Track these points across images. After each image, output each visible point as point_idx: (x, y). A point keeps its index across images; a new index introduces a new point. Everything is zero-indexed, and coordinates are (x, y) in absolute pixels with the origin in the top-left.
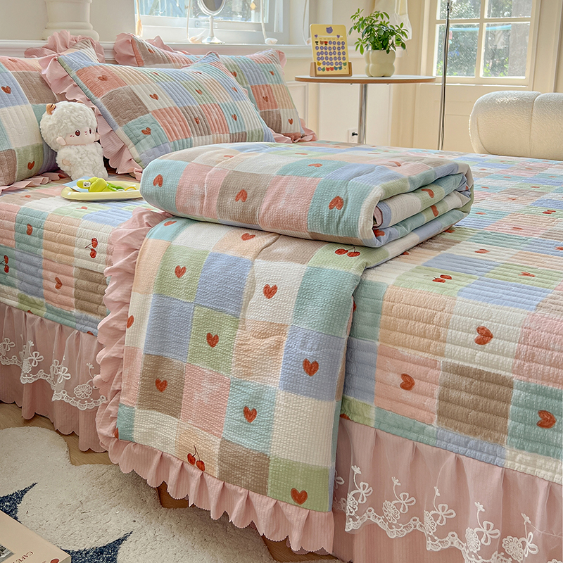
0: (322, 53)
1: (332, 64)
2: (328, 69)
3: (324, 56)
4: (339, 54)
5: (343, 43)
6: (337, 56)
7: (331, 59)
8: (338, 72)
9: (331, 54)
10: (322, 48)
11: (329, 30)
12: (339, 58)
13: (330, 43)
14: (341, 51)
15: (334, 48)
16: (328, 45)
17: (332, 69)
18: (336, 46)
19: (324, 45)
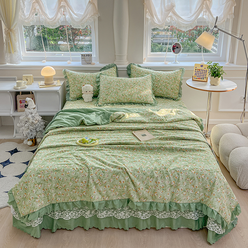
0: (197, 73)
1: (200, 77)
2: (198, 79)
4: (204, 74)
5: (207, 71)
7: (200, 75)
8: (202, 80)
10: (197, 71)
11: (202, 66)
12: (204, 76)
13: (201, 70)
15: (202, 72)
16: (200, 71)
17: (200, 79)
18: (204, 71)
19: (199, 71)
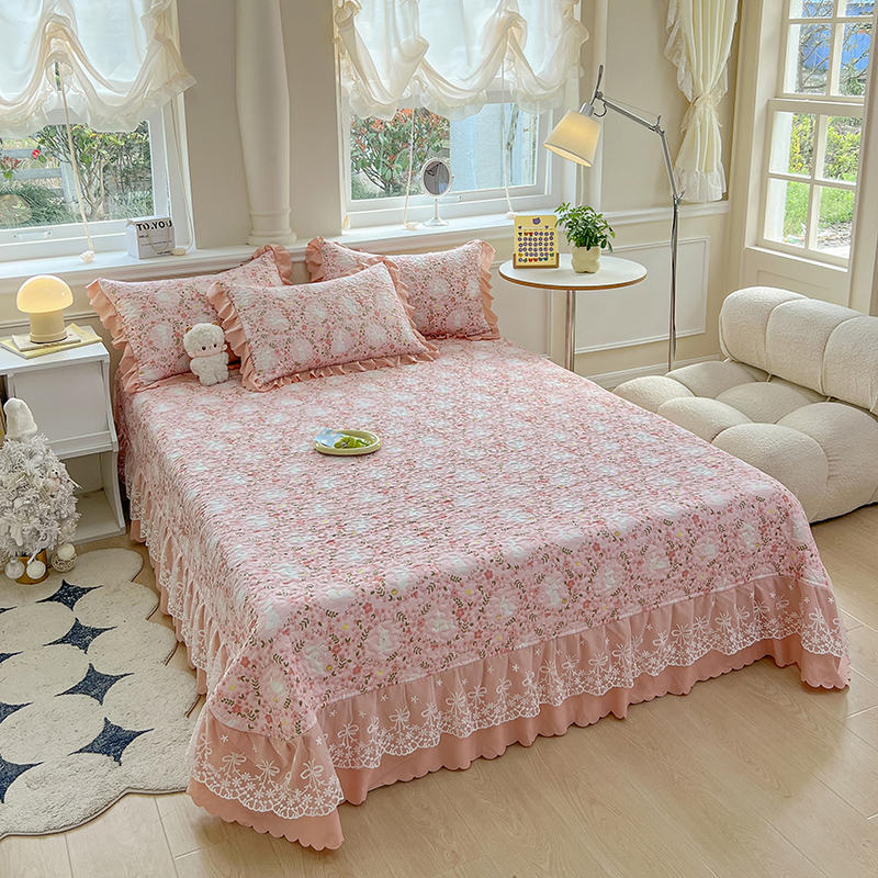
0: (525, 244)
1: (536, 255)
2: (530, 260)
3: (528, 247)
4: (546, 244)
5: (552, 234)
6: (543, 247)
7: (535, 250)
8: (543, 263)
9: (535, 245)
10: (525, 239)
11: (537, 221)
12: (546, 249)
13: (536, 234)
14: (549, 242)
15: (540, 239)
16: (534, 236)
17: (536, 260)
18: (544, 237)
19: (528, 236)
